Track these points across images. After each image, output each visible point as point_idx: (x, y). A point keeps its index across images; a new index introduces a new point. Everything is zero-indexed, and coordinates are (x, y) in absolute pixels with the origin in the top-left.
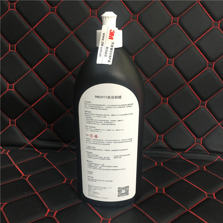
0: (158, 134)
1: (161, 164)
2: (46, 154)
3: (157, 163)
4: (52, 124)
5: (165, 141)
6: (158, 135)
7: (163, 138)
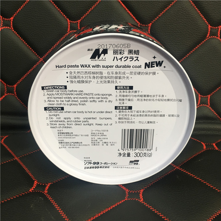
0: (200, 94)
1: (213, 146)
2: (6, 137)
3: (206, 145)
4: (15, 86)
5: (213, 105)
6: (201, 97)
7: (209, 101)
